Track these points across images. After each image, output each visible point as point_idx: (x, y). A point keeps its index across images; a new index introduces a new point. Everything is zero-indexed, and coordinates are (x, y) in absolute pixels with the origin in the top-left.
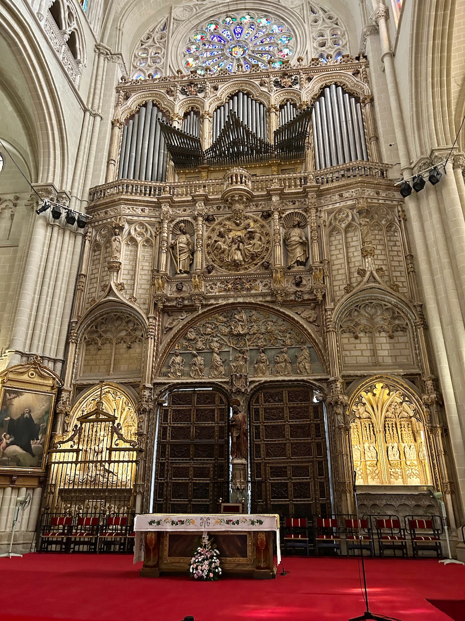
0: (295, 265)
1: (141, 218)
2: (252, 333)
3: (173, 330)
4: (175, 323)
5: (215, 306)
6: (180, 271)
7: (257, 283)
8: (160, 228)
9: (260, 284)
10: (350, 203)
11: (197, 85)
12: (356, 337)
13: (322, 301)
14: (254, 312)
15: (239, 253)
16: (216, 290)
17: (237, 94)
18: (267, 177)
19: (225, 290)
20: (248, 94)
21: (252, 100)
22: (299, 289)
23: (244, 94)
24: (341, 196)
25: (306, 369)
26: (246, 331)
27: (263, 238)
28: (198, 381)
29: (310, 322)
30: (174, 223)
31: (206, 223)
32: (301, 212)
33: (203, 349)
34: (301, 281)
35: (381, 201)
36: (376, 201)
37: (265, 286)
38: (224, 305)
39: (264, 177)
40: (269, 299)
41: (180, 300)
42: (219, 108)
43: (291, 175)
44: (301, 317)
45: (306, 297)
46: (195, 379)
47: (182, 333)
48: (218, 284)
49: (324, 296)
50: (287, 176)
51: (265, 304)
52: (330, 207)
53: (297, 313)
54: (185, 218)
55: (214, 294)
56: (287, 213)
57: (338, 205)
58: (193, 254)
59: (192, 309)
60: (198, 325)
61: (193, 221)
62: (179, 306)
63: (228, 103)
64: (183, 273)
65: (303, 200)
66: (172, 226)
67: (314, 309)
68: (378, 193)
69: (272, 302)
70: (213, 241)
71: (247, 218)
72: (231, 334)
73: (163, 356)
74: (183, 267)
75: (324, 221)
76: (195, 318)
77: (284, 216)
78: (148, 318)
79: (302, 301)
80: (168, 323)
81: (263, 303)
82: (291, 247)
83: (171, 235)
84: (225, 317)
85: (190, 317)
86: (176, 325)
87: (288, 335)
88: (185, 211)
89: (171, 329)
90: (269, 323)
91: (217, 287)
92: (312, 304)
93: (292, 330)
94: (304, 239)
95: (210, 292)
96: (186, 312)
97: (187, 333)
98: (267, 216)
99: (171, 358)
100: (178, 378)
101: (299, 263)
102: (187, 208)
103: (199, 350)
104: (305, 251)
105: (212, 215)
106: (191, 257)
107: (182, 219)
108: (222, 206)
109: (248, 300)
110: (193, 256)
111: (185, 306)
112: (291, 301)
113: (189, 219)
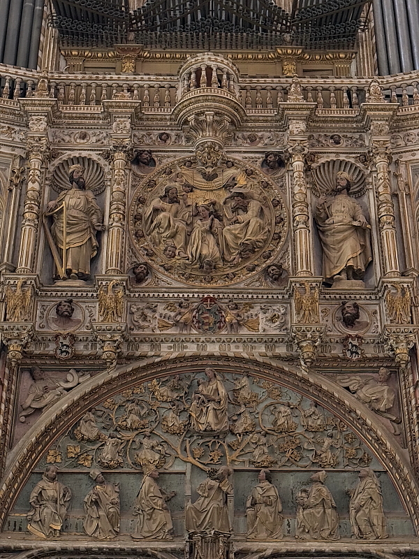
0: (343, 276)
2: (241, 430)
3: (44, 416)
4: (49, 397)
5: (150, 361)
6: (69, 272)
7: (252, 311)
8: (23, 172)
9: (261, 316)
13: (407, 363)
14: (245, 381)
15: (211, 239)
16: (155, 323)
18: (276, 80)
19: (177, 324)
22: (353, 333)
25: (372, 525)
26: (225, 425)
27: (266, 211)
28: (105, 545)
29: (378, 411)
30: (56, 162)
31: (134, 167)
32: (352, 161)
33: (119, 465)
34: (357, 316)
37: (272, 320)
38: (175, 360)
39: (268, 80)
40: (281, 350)
41: (66, 342)
43: (329, 81)
44: (359, 399)
45: (370, 352)
46: (96, 539)
47: (67, 424)
50: (321, 81)
51: (274, 364)
53: (347, 388)
54: (84, 154)
56: (322, 160)
58: (99, 235)
59: (93, 365)
60: (107, 404)
61: (102, 162)
62: (63, 355)
64: (74, 278)
65: (357, 135)
66: (52, 169)
67: (387, 380)
69: (291, 360)
70: (149, 210)
71: (231, 164)
72: (188, 431)
73: (15, 478)
74: (76, 264)
75: (407, 184)
76: (99, 387)
77: (314, 165)
79: (360, 361)
80: (31, 397)
81: (268, 361)
82: (333, 235)
83: (47, 189)
84: (174, 389)
85: (89, 383)
86: (52, 403)
87: (327, 441)
88: (84, 136)
89: (39, 411)
90: (282, 409)
91: (157, 315)
92: (383, 371)
93: (335, 428)
94: (362, 219)
95: (140, 327)
96: (77, 371)
97: (77, 424)
98: (277, 162)
99: (34, 485)
100: (52, 534)
101: (352, 273)
102: (90, 132)
103: (109, 467)
104: (363, 247)
105: (150, 152)
106: (95, 243)
107: (76, 154)
108: (173, 134)
109: (232, 350)
110: (99, 241)
111: (77, 357)
112: (335, 359)
113: (94, 156)
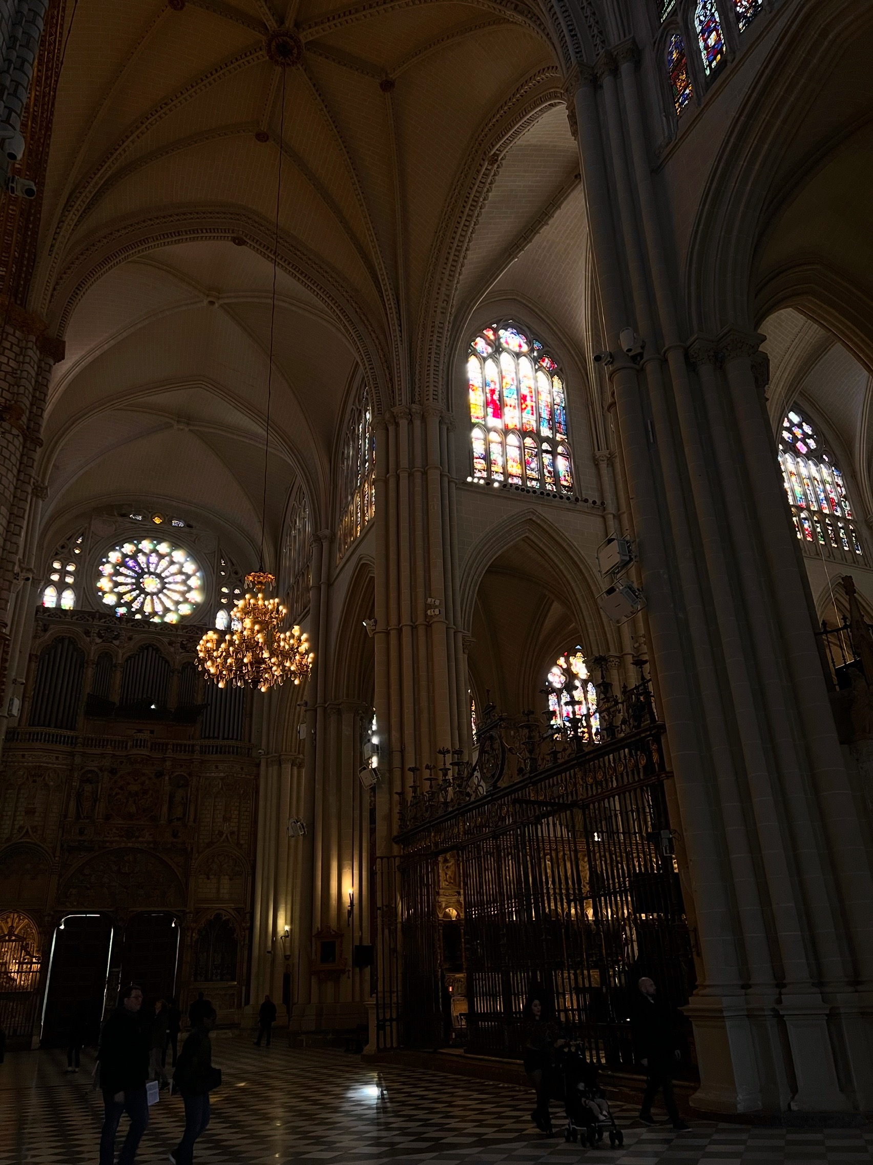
0: (175, 820)
1: (55, 766)
3: (73, 867)
4: (74, 860)
5: (109, 849)
6: (84, 817)
7: (144, 832)
8: (70, 776)
9: (147, 833)
10: (222, 775)
11: (113, 631)
12: (208, 878)
13: (190, 851)
14: (139, 855)
15: (134, 805)
16: (112, 835)
17: (147, 648)
18: (164, 740)
19: (119, 836)
20: (157, 650)
21: (159, 657)
22: (175, 840)
23: (153, 649)
24: (217, 767)
25: (171, 902)
26: (131, 870)
27: (154, 795)
29: (178, 865)
30: (83, 772)
31: (110, 775)
32: (185, 775)
33: (96, 884)
34: (178, 834)
35: (243, 776)
36: (239, 776)
38: (117, 848)
39: (161, 740)
41: (82, 842)
42: (130, 657)
43: (183, 742)
44: (173, 862)
45: (179, 847)
46: (87, 907)
47: (80, 870)
48: (114, 830)
49: (192, 849)
51: (148, 850)
52: (208, 775)
53: (170, 858)
55: (108, 839)
56: (176, 775)
57: (213, 774)
58: (96, 802)
59: (90, 850)
60: (94, 863)
61: (99, 772)
62: (80, 847)
63: (139, 655)
64: (86, 819)
65: (188, 765)
66: (80, 774)
68: (242, 769)
69: (154, 849)
71: (144, 774)
72: (119, 872)
74: (87, 813)
75: (202, 785)
76: (92, 858)
77: (172, 777)
78: (55, 857)
79: (176, 850)
80: (69, 860)
82: (175, 805)
83: (78, 783)
85: (89, 856)
86: (76, 862)
87: (162, 876)
88: (92, 761)
89: (71, 865)
90: (149, 865)
91: (113, 833)
93: (165, 871)
94: (185, 800)
95: (107, 836)
96: (85, 851)
97: (84, 870)
98: (160, 775)
99: (69, 890)
100: (74, 906)
101: (178, 819)
102: (95, 759)
103: (93, 884)
104: (184, 809)
105: (116, 769)
106: (94, 804)
107: (89, 768)
108: (125, 761)
109: (135, 846)
111: (85, 847)
112: (168, 849)
113: (96, 769)
